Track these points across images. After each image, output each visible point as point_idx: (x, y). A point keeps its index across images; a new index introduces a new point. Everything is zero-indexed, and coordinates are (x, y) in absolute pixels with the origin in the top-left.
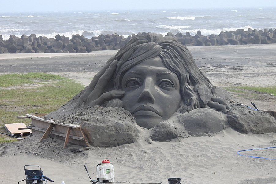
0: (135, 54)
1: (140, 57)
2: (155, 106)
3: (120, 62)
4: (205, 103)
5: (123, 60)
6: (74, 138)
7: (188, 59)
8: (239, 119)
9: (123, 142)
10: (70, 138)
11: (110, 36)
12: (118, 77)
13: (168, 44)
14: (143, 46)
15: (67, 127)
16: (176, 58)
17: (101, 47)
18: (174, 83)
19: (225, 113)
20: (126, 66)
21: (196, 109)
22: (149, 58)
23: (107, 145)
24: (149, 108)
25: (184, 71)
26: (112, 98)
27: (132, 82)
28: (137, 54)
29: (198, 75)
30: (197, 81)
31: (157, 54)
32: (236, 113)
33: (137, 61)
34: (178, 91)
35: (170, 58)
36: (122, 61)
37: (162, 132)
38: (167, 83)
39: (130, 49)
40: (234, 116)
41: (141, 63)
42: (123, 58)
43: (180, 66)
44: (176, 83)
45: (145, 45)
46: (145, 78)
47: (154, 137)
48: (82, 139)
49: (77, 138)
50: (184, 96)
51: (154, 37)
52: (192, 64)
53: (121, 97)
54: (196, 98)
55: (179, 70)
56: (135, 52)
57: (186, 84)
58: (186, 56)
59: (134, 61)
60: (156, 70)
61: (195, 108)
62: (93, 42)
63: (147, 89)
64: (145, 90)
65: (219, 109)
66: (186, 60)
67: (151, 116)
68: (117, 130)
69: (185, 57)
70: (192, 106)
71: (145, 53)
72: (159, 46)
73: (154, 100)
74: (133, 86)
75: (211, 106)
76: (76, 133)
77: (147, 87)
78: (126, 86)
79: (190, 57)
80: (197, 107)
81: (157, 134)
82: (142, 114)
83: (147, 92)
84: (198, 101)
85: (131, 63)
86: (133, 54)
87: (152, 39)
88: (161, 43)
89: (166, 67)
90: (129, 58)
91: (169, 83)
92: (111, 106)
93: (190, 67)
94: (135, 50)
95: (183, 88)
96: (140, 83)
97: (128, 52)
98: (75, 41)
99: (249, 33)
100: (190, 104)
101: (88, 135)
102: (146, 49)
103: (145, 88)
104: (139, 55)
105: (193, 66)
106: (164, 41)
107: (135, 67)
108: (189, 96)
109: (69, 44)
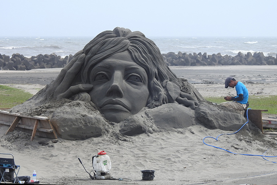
0: (103, 49)
1: (108, 51)
2: (123, 100)
3: (89, 56)
4: (173, 98)
5: (92, 53)
6: (42, 130)
7: (157, 54)
8: (208, 115)
9: (92, 135)
10: (38, 131)
11: (48, 56)
12: (86, 70)
13: (137, 38)
14: (111, 40)
15: (34, 119)
16: (145, 53)
17: (39, 66)
18: (143, 78)
19: (194, 109)
20: (95, 59)
21: (164, 105)
22: (118, 52)
23: (75, 138)
24: (117, 102)
25: (153, 66)
26: (80, 91)
27: (101, 76)
28: (106, 48)
29: (166, 71)
30: (165, 77)
31: (125, 49)
32: (204, 109)
33: (106, 55)
34: (147, 86)
35: (139, 53)
36: (90, 55)
37: (131, 126)
38: (135, 77)
39: (98, 43)
40: (203, 112)
41: (109, 57)
42: (91, 51)
43: (148, 61)
44: (145, 78)
45: (113, 40)
46: (113, 72)
47: (123, 131)
48: (50, 131)
49: (45, 130)
50: (153, 90)
51: (122, 32)
52: (160, 60)
53: (89, 91)
54: (165, 94)
55: (148, 65)
56: (104, 46)
57: (155, 79)
58: (155, 51)
59: (103, 55)
60: (125, 64)
61: (164, 103)
62: (32, 61)
63: (116, 83)
64: (114, 84)
65: (187, 105)
66: (154, 55)
67: (119, 110)
68: (86, 123)
69: (153, 52)
70: (160, 101)
71: (113, 47)
72: (128, 40)
73: (123, 94)
74: (101, 80)
75: (180, 102)
76: (44, 125)
77: (117, 81)
78: (95, 79)
79: (158, 52)
80: (165, 103)
81: (126, 128)
82: (111, 108)
83: (116, 86)
84: (166, 97)
85: (99, 57)
86: (101, 48)
87: (121, 33)
88: (129, 37)
89: (135, 62)
90: (98, 52)
91: (137, 78)
92: (79, 99)
93: (158, 62)
94: (104, 43)
95: (151, 83)
96: (108, 77)
97: (96, 46)
98: (15, 60)
99: (180, 56)
100: (159, 99)
101: (56, 127)
102: (115, 43)
103: (114, 82)
104: (107, 48)
105: (161, 61)
106: (132, 36)
107: (104, 61)
108: (158, 91)
109: (10, 63)
